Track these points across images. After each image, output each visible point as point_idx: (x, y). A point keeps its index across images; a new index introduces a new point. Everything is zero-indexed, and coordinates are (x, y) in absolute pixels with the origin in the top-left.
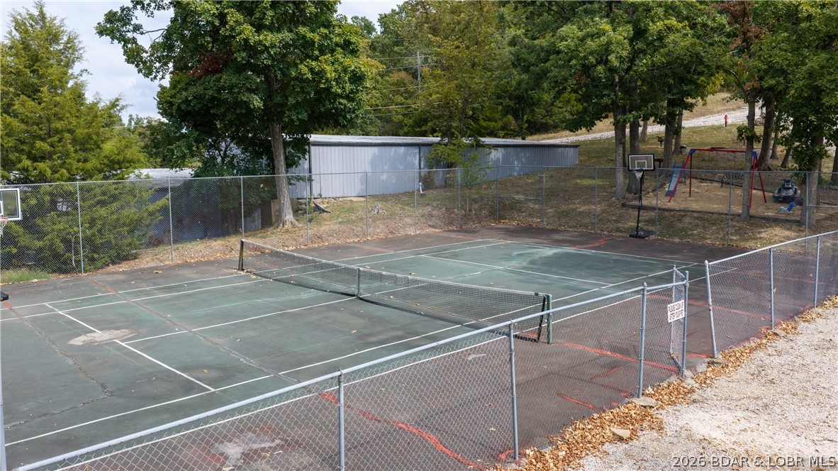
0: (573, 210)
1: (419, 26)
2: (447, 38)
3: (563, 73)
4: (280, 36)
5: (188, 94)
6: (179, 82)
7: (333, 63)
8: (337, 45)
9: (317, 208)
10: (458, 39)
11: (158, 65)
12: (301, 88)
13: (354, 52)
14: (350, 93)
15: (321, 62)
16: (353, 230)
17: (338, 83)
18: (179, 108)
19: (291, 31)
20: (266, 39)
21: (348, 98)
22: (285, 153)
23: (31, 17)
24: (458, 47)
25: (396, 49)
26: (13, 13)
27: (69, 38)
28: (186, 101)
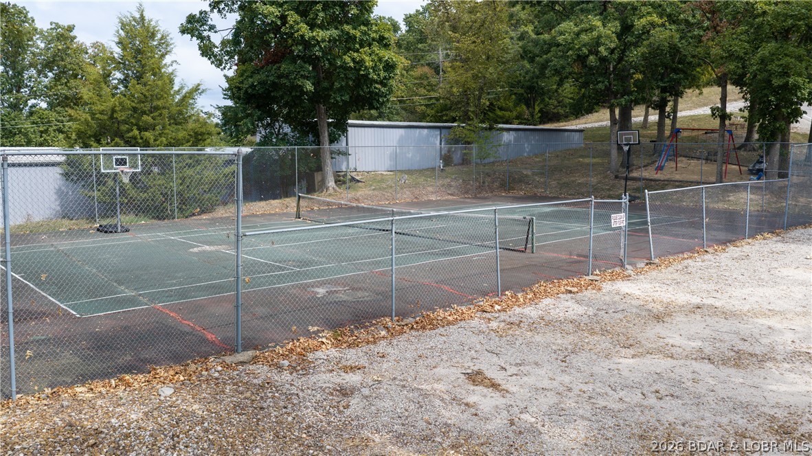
0: (573, 181)
1: (441, 24)
2: (464, 35)
3: (562, 62)
4: (328, 33)
5: (255, 80)
6: (245, 71)
7: (370, 54)
8: (374, 39)
9: (353, 179)
10: (475, 35)
11: (226, 58)
12: (345, 74)
13: (386, 46)
14: (384, 79)
15: (361, 53)
16: (384, 195)
17: (374, 71)
18: (246, 92)
19: (336, 28)
20: (318, 35)
21: (381, 83)
22: (328, 131)
23: (134, 19)
24: (474, 42)
25: (420, 46)
26: (120, 16)
27: (163, 36)
28: (252, 86)
